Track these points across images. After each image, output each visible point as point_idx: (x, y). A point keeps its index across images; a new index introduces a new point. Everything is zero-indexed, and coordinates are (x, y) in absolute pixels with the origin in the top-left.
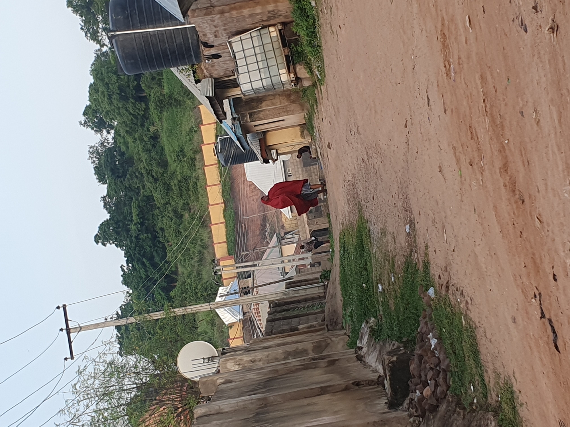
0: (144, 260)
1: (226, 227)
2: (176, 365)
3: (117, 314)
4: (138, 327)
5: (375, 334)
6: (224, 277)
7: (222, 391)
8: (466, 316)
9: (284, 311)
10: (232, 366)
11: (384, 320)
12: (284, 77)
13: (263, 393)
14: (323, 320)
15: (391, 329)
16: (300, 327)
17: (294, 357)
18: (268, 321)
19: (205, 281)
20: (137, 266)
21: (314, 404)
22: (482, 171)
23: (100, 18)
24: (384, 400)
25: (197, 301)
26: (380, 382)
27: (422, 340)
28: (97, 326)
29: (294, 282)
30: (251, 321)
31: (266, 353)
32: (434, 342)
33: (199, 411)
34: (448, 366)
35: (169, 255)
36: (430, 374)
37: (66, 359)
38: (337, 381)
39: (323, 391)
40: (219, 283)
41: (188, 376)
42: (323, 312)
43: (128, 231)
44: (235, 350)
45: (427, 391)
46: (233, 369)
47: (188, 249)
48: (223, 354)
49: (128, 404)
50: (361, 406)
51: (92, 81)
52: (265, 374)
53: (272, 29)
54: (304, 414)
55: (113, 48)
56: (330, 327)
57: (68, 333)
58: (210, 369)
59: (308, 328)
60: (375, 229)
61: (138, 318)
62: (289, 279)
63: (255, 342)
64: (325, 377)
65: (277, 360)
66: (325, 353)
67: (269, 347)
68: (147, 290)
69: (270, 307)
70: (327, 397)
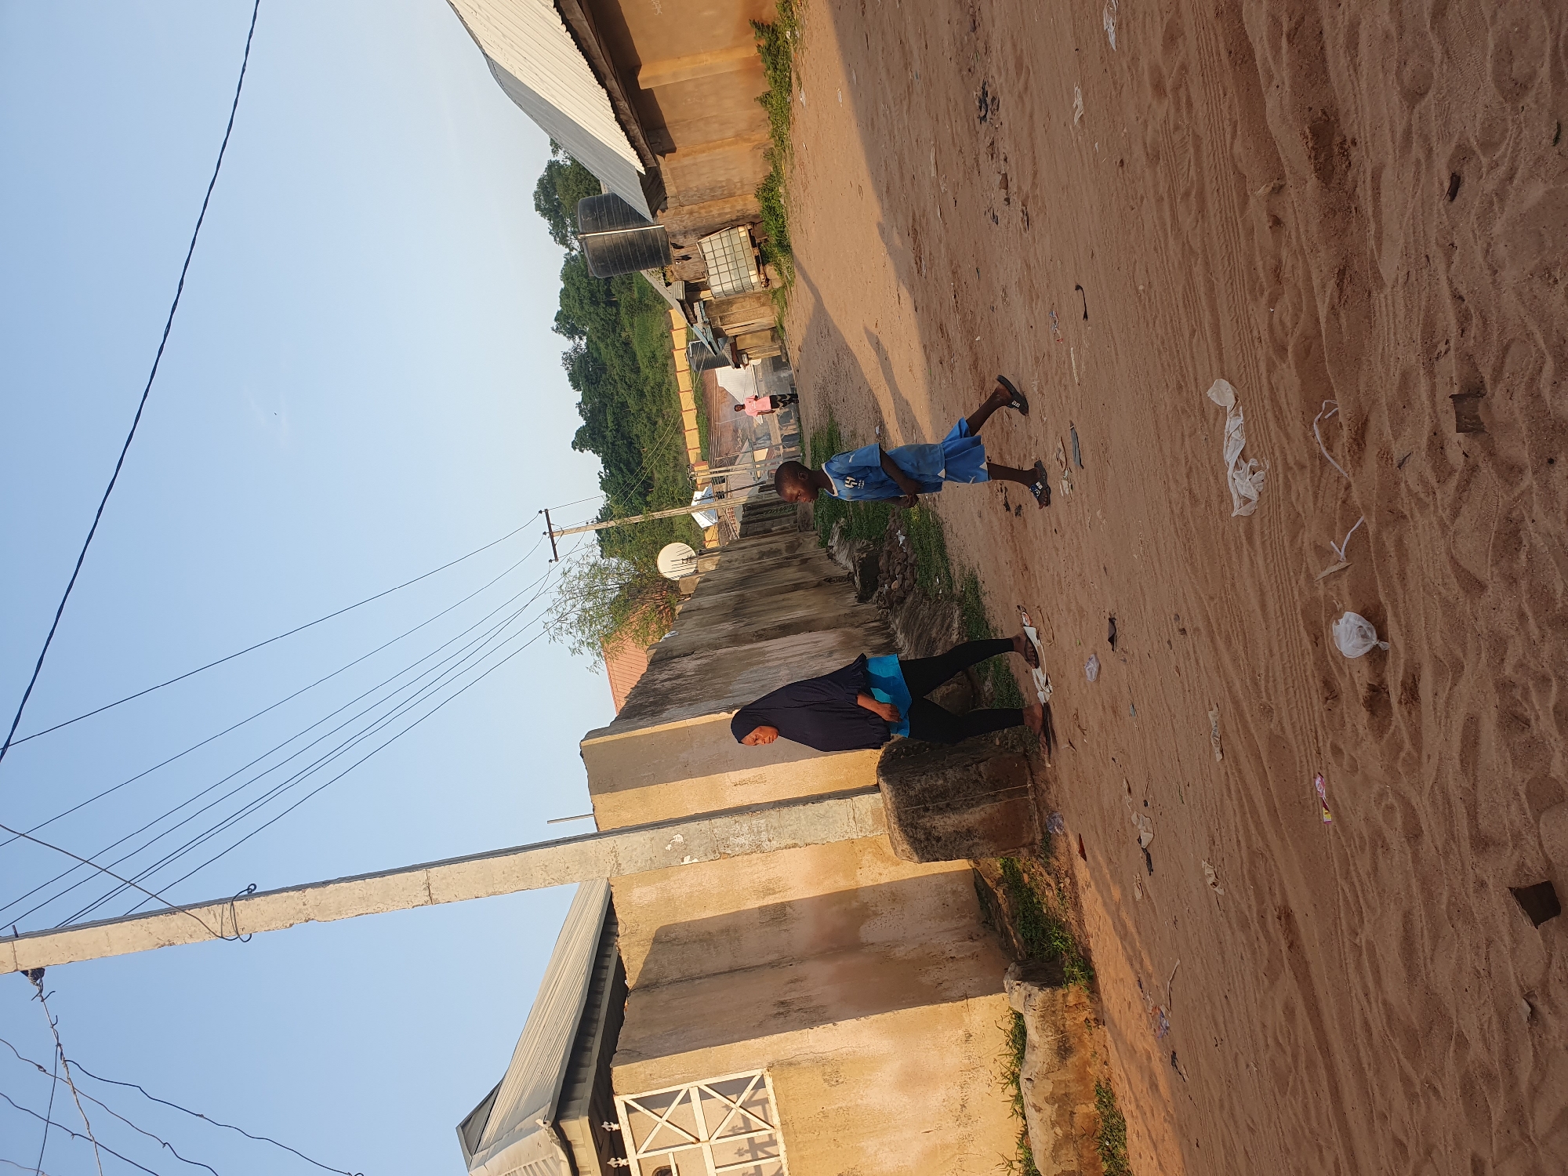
0: (622, 465)
1: (700, 433)
2: (656, 566)
3: (597, 518)
4: (618, 530)
5: (845, 533)
6: (699, 482)
7: (701, 589)
8: (933, 512)
9: (758, 514)
10: (709, 565)
11: (854, 520)
12: (754, 279)
13: (740, 590)
14: (795, 522)
15: (861, 528)
16: (773, 529)
17: (768, 557)
18: (742, 523)
19: (681, 486)
20: (614, 471)
21: (789, 599)
22: (952, 367)
23: (568, 221)
24: (853, 595)
25: (674, 507)
26: (850, 578)
27: (891, 538)
28: (578, 529)
29: (767, 486)
30: (727, 525)
31: (741, 553)
32: (902, 539)
33: (679, 608)
34: (915, 561)
35: (644, 461)
36: (898, 569)
37: (551, 561)
38: (812, 578)
39: (796, 587)
40: (694, 487)
41: (668, 576)
42: (795, 514)
43: (604, 437)
44: (712, 550)
45: (895, 585)
46: (711, 569)
47: (663, 455)
48: (700, 554)
49: (612, 603)
50: (833, 600)
51: (562, 285)
52: (743, 573)
53: (741, 229)
54: (779, 608)
55: (583, 251)
56: (802, 529)
57: (552, 537)
58: (690, 569)
59: (781, 529)
60: (845, 432)
61: (619, 522)
62: (762, 483)
63: (731, 543)
64: (799, 575)
65: (752, 559)
66: (798, 552)
67: (745, 548)
68: (626, 494)
69: (744, 510)
70: (801, 592)
